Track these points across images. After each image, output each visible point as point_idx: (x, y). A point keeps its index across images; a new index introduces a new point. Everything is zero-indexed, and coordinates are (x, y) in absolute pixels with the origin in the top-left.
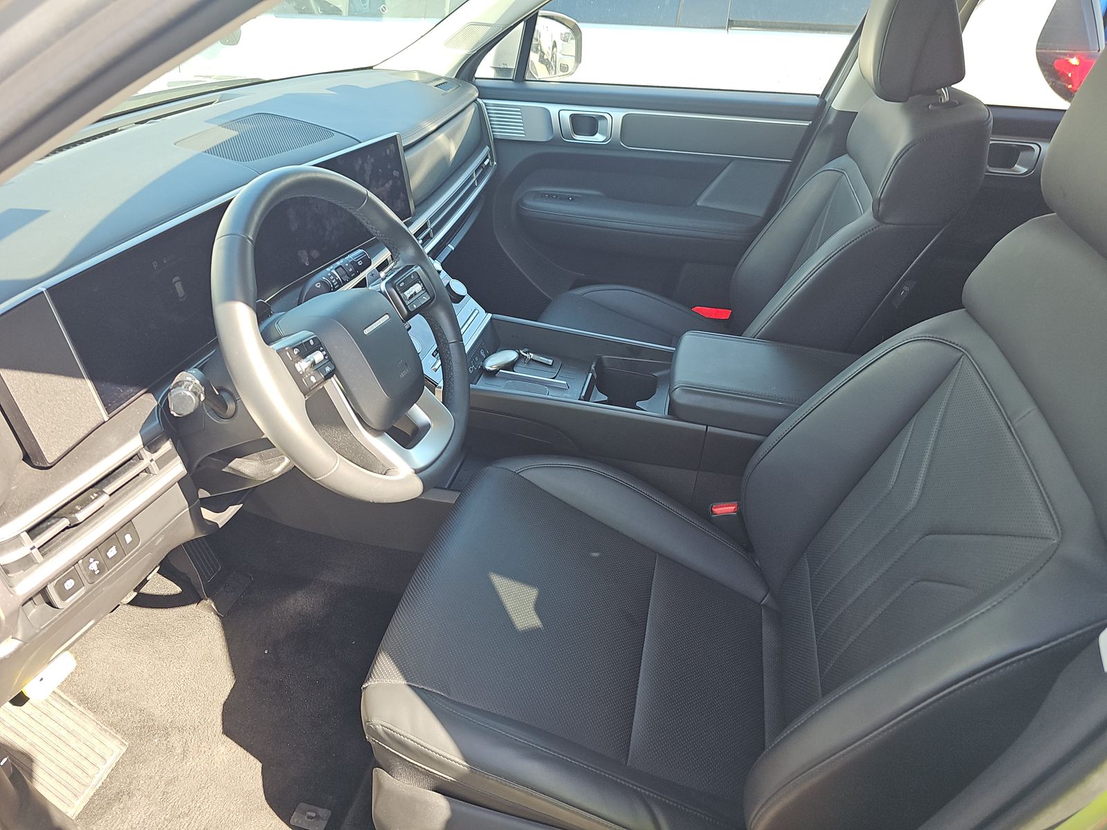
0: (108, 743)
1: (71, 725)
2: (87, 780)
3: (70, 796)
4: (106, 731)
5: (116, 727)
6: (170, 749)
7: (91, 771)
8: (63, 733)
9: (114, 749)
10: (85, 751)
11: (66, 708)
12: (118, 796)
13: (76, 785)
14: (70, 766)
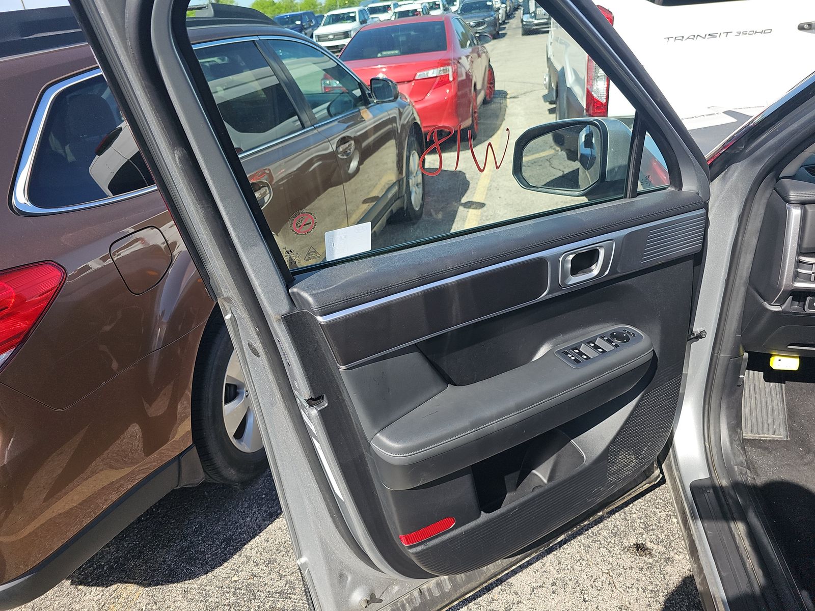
0: (782, 430)
1: (775, 407)
2: (761, 432)
3: (749, 429)
4: (786, 425)
5: (791, 430)
6: (802, 457)
7: (765, 430)
8: (770, 406)
9: (781, 434)
10: (770, 421)
11: (780, 400)
12: (766, 449)
13: (755, 428)
14: (760, 420)
